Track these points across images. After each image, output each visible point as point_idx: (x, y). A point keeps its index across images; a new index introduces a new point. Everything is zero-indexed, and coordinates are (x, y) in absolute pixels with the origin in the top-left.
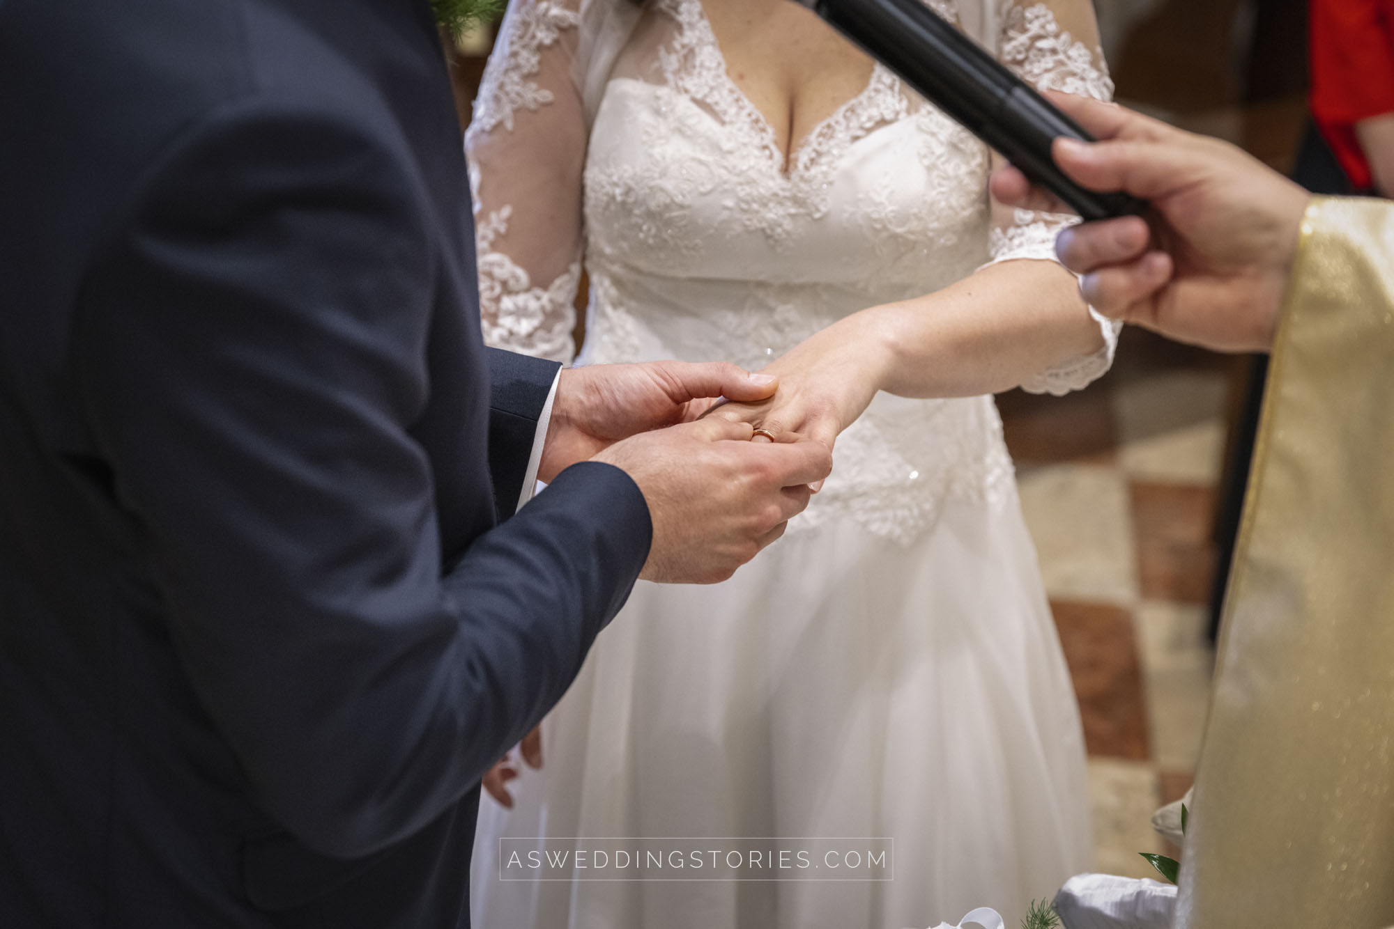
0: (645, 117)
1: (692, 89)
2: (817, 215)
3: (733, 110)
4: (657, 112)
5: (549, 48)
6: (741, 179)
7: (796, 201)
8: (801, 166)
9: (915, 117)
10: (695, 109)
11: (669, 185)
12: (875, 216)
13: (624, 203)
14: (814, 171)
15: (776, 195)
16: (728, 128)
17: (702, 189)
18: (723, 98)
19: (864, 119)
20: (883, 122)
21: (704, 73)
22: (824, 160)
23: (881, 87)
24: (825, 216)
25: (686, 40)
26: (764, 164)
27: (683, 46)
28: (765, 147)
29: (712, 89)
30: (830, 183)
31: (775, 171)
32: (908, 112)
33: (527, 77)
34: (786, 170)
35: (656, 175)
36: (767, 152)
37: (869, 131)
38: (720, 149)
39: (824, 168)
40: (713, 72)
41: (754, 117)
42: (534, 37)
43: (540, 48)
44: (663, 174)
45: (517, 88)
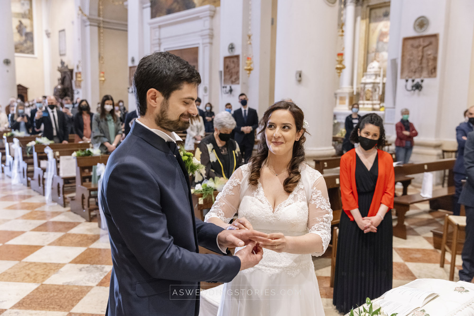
0: (250, 202)
1: (259, 198)
2: (278, 219)
3: (265, 202)
4: (253, 201)
5: (235, 187)
6: (266, 213)
7: (275, 217)
8: (276, 211)
9: (295, 203)
10: (259, 201)
11: (253, 213)
12: (288, 220)
13: (246, 216)
14: (278, 212)
15: (271, 216)
16: (264, 204)
17: (259, 214)
18: (264, 199)
19: (287, 203)
20: (290, 204)
21: (261, 195)
22: (279, 210)
23: (290, 198)
24: (280, 219)
25: (258, 190)
26: (270, 211)
27: (258, 191)
28: (270, 208)
29: (262, 198)
30: (281, 214)
31: (272, 212)
32: (294, 202)
33: (230, 190)
34: (273, 212)
35: (251, 212)
36: (270, 209)
37: (288, 205)
38: (262, 208)
39: (280, 211)
40: (262, 195)
41: (268, 203)
42: (233, 184)
43: (234, 186)
44: (253, 212)
45: (228, 191)
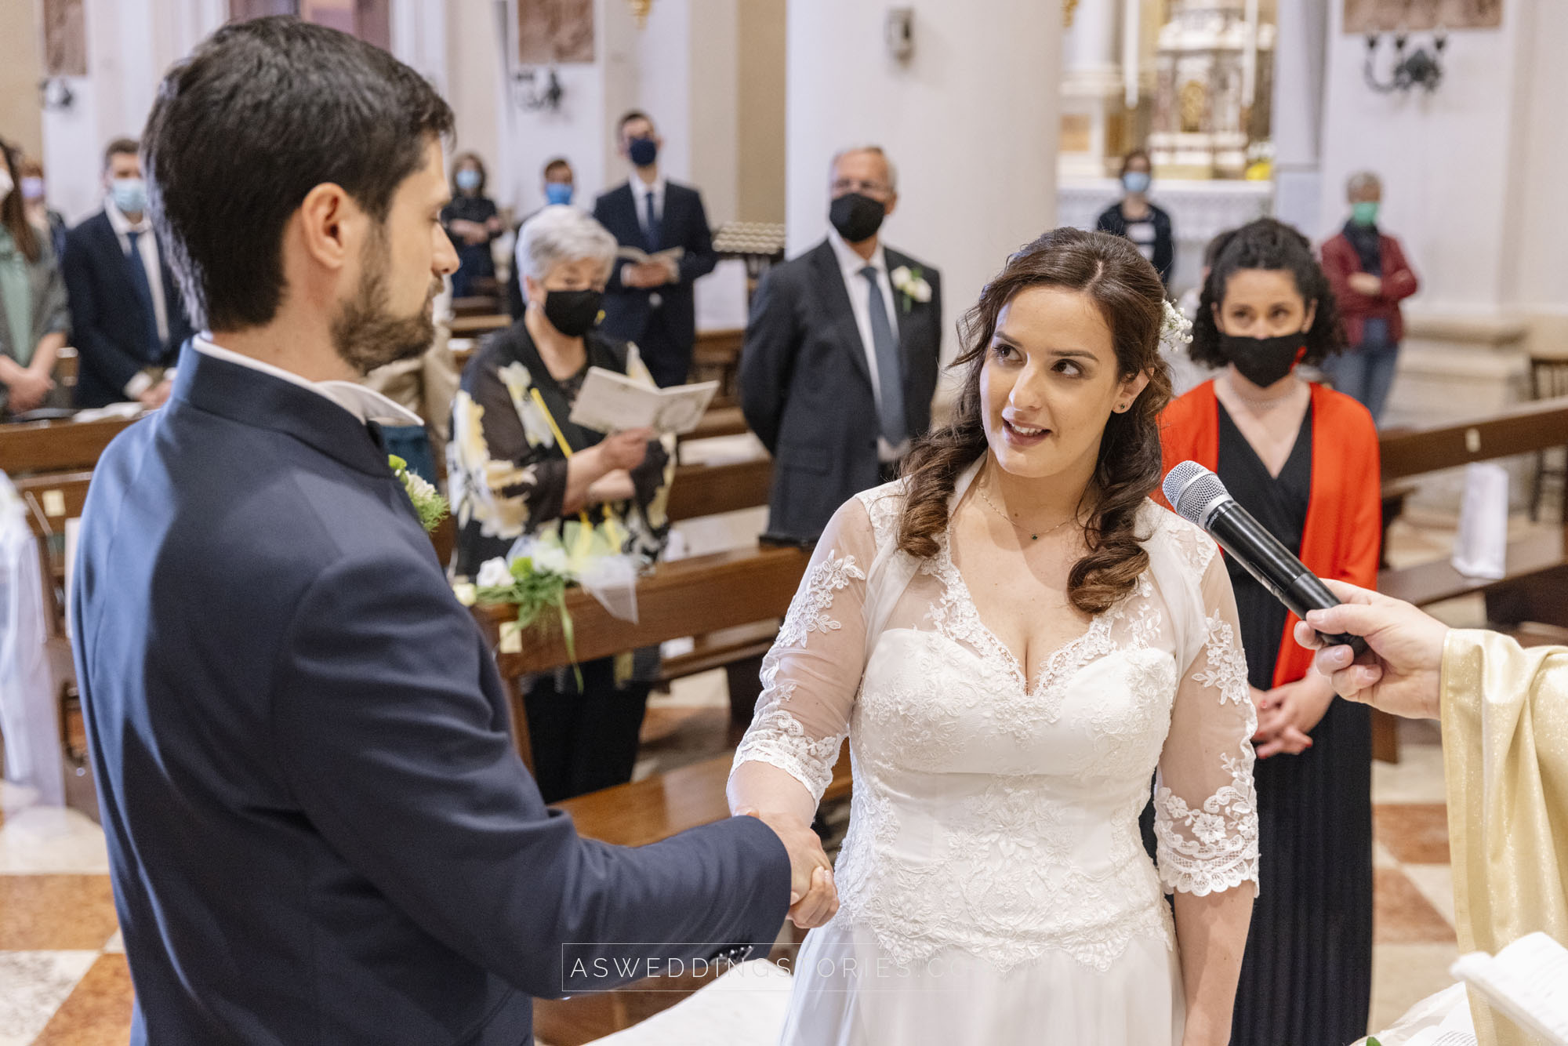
0: (921, 653)
1: (957, 632)
2: (1053, 721)
3: (987, 647)
4: (932, 650)
5: (840, 591)
6: (996, 697)
7: (1037, 711)
8: (1038, 686)
9: (1122, 652)
10: (959, 647)
11: (943, 701)
14: (1051, 689)
15: (1024, 707)
16: (985, 659)
17: (968, 705)
18: (980, 639)
19: (1086, 652)
20: (1100, 655)
21: (965, 621)
22: (1058, 681)
23: (1098, 632)
25: (949, 597)
26: (1013, 685)
27: (948, 601)
28: (1013, 673)
29: (971, 632)
30: (1064, 698)
31: (1021, 691)
32: (1117, 649)
33: (823, 610)
34: (1028, 689)
35: (934, 695)
36: (1014, 676)
37: (1090, 661)
38: (980, 675)
39: (1058, 687)
40: (971, 620)
41: (1003, 651)
42: (830, 582)
43: (834, 590)
44: (938, 694)
45: (813, 617)
